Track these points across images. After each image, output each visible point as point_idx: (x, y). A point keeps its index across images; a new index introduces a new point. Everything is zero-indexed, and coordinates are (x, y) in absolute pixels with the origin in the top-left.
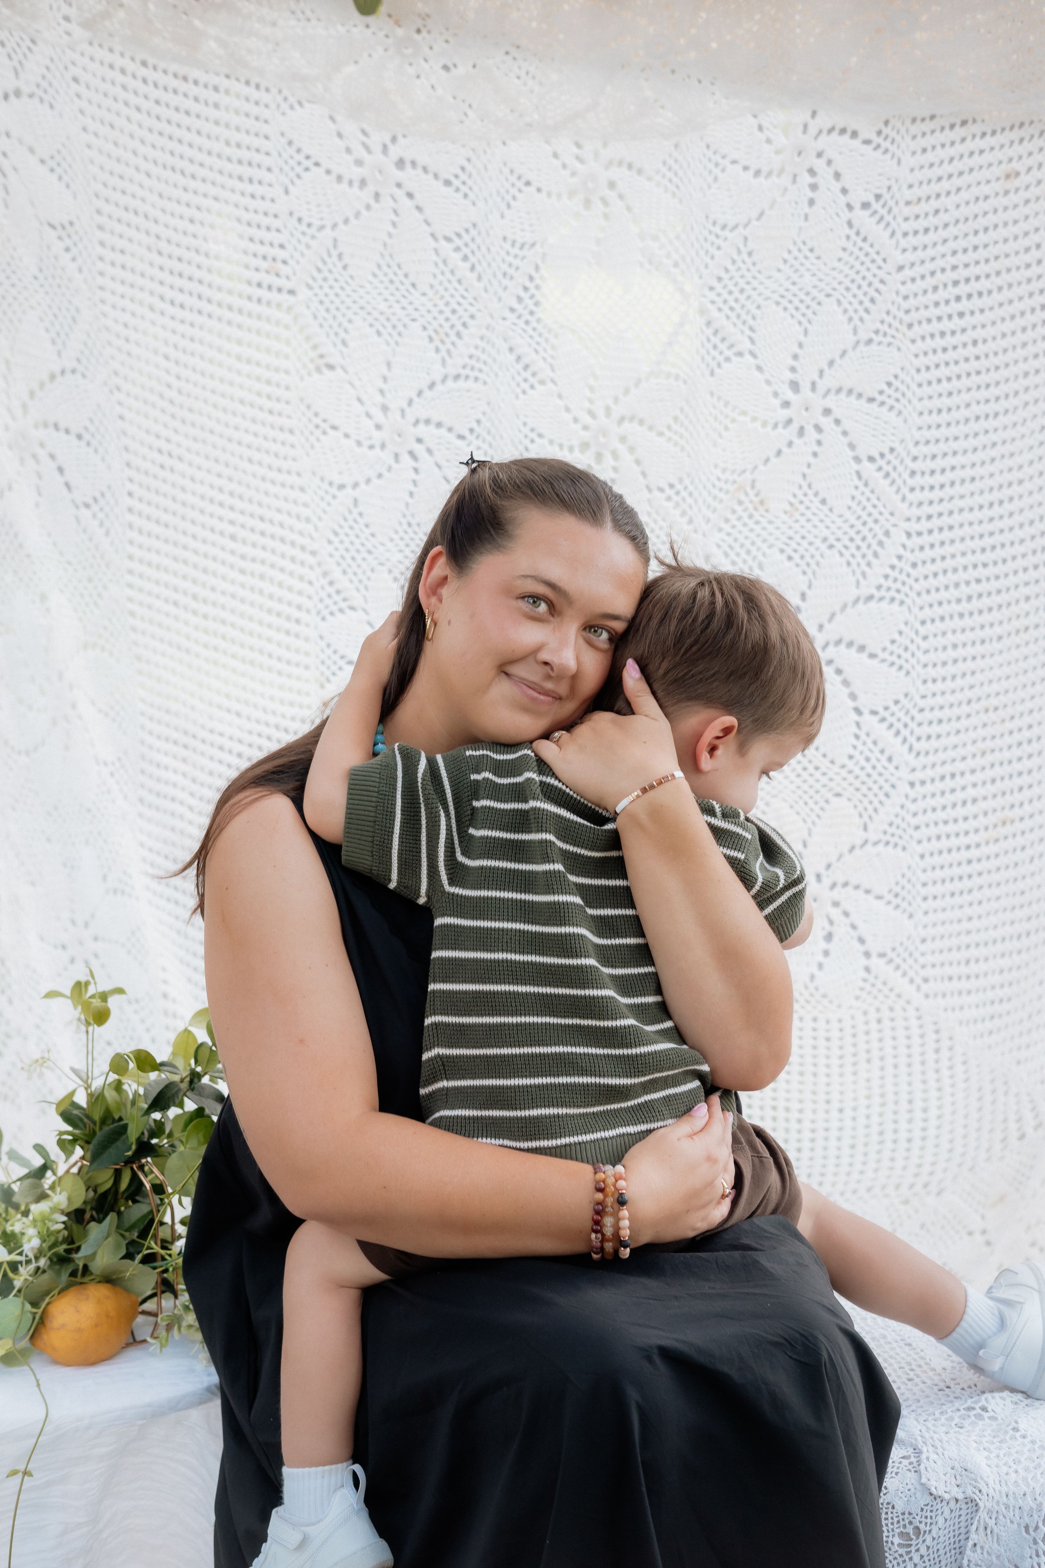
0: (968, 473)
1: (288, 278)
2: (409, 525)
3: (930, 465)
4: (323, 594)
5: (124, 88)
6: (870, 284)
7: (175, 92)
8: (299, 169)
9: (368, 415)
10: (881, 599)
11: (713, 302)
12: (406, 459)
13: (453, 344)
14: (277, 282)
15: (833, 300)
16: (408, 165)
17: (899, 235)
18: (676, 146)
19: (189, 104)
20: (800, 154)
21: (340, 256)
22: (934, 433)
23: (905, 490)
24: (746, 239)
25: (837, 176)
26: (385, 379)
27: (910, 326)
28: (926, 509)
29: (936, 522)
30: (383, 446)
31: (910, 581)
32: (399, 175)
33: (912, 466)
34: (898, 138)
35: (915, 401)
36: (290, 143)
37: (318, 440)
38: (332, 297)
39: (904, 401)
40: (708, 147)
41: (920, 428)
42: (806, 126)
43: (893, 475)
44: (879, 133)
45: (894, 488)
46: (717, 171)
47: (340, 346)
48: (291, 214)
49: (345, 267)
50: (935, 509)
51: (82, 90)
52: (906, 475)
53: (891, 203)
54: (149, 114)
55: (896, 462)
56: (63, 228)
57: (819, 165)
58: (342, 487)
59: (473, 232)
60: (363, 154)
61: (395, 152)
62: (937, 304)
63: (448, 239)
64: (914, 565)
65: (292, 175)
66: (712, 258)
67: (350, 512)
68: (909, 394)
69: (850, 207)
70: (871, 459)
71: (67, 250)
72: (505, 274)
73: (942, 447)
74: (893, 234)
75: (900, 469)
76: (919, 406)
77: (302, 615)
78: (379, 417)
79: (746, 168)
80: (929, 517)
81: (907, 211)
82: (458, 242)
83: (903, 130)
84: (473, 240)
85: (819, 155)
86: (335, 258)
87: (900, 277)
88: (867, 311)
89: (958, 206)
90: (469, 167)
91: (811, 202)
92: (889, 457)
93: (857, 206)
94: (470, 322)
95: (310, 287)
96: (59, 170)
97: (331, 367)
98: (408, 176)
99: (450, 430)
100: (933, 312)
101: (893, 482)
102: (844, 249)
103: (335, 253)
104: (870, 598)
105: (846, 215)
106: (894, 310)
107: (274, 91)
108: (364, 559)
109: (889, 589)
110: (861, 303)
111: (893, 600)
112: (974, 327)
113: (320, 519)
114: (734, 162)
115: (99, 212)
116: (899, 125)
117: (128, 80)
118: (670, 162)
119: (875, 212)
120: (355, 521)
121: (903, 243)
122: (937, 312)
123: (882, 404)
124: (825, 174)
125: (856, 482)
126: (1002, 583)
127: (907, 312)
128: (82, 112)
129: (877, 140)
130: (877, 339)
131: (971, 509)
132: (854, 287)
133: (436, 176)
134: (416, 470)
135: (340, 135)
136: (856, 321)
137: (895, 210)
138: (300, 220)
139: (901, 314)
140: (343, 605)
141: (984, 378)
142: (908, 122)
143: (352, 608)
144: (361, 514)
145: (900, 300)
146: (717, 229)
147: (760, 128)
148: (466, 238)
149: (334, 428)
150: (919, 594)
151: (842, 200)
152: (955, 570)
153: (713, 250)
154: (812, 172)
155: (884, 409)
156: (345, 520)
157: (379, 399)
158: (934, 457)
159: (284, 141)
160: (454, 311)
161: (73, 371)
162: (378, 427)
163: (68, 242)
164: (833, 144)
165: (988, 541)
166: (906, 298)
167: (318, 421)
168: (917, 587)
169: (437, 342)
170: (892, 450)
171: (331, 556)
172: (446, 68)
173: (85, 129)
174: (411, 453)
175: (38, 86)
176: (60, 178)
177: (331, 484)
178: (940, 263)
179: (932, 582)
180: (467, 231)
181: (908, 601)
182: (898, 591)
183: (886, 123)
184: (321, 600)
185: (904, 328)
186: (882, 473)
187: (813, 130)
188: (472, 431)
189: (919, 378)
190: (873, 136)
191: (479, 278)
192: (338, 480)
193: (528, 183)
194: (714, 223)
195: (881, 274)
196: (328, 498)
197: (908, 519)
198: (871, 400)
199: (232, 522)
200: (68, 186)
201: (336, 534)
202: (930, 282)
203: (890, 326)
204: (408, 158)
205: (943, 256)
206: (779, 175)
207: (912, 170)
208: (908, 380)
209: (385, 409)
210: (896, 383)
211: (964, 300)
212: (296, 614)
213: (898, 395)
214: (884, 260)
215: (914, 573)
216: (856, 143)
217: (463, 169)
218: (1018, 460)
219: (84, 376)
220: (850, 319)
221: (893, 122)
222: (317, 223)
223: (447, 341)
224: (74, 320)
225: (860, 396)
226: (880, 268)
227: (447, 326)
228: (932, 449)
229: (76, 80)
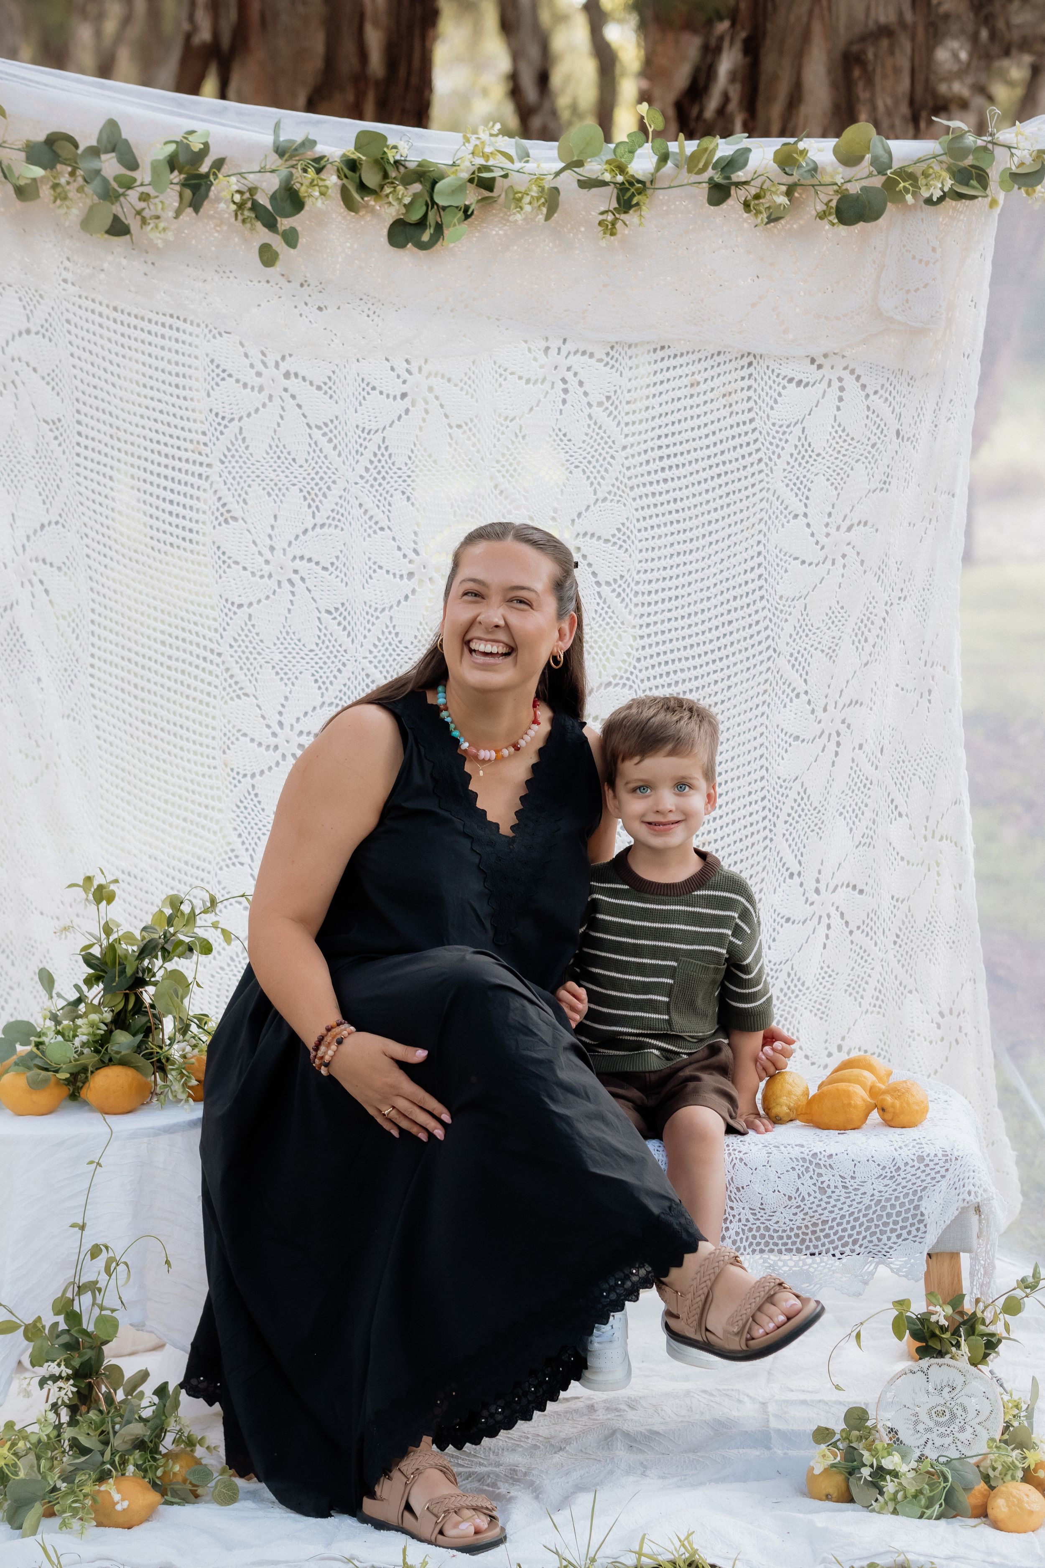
0: (673, 593)
1: (207, 455)
2: (288, 633)
3: (647, 587)
4: (226, 685)
5: (101, 326)
6: (604, 459)
7: (135, 328)
8: (218, 380)
9: (260, 553)
10: (617, 685)
11: (499, 471)
12: (286, 585)
13: (320, 501)
14: (199, 459)
15: (580, 470)
16: (292, 376)
17: (622, 425)
18: (474, 363)
19: (145, 336)
20: (556, 368)
21: (244, 440)
22: (650, 565)
23: (631, 606)
24: (521, 427)
25: (581, 383)
26: (272, 527)
27: (632, 488)
28: (646, 620)
29: (653, 629)
30: (270, 576)
31: (636, 672)
32: (287, 383)
33: (635, 588)
34: (620, 358)
35: (636, 542)
36: (212, 361)
37: (225, 572)
38: (237, 469)
39: (629, 542)
40: (495, 363)
41: (640, 561)
42: (559, 349)
43: (623, 595)
44: (608, 354)
45: (624, 605)
46: (501, 380)
47: (242, 503)
48: (211, 410)
49: (247, 448)
50: (652, 619)
51: (72, 328)
52: (631, 595)
53: (617, 402)
54: (116, 343)
55: (625, 586)
56: (54, 423)
57: (569, 376)
58: (240, 606)
59: (336, 422)
60: (261, 367)
61: (284, 367)
62: (649, 473)
63: (319, 427)
64: (639, 660)
65: (213, 383)
66: (499, 440)
67: (246, 624)
68: (632, 537)
69: (590, 405)
70: (608, 583)
71: (56, 438)
72: (357, 452)
73: (656, 574)
74: (619, 424)
75: (628, 590)
76: (640, 546)
77: (210, 700)
78: (268, 555)
79: (520, 378)
80: (648, 625)
81: (627, 408)
82: (325, 429)
83: (623, 354)
84: (336, 428)
85: (569, 369)
86: (240, 441)
87: (624, 454)
88: (603, 478)
89: (661, 405)
90: (334, 377)
91: (564, 401)
92: (620, 582)
93: (595, 404)
94: (333, 486)
95: (222, 462)
96: (53, 384)
97: (235, 519)
98: (293, 384)
99: (317, 563)
100: (647, 479)
101: (623, 599)
102: (587, 434)
103: (240, 438)
104: (609, 684)
105: (587, 410)
106: (621, 478)
107: (203, 326)
108: (255, 659)
109: (622, 678)
110: (599, 472)
111: (624, 685)
112: (674, 490)
113: (224, 630)
114: (512, 373)
115: (78, 412)
116: (620, 349)
117: (103, 321)
118: (470, 373)
119: (607, 409)
120: (250, 631)
121: (626, 430)
122: (649, 479)
123: (615, 543)
124: (573, 382)
125: (598, 600)
126: (699, 672)
127: (630, 478)
128: (70, 343)
129: (606, 359)
130: (610, 497)
131: (676, 619)
132: (593, 461)
133: (311, 383)
134: (293, 593)
135: (246, 356)
136: (596, 485)
137: (620, 408)
138: (217, 415)
139: (625, 480)
140: (240, 693)
141: (682, 526)
142: (626, 348)
143: (246, 695)
144: (253, 626)
145: (624, 470)
146: (501, 420)
147: (530, 350)
148: (331, 426)
149: (236, 563)
150: (642, 681)
151: (585, 400)
152: (667, 663)
153: (499, 435)
154: (564, 381)
155: (616, 547)
156: (243, 630)
157: (268, 542)
158: (650, 581)
159: (208, 360)
160: (322, 478)
161: (57, 523)
162: (267, 562)
163: (57, 433)
164: (576, 361)
165: (688, 642)
166: (628, 468)
167: (223, 558)
168: (641, 676)
169: (309, 501)
170: (622, 577)
171: (232, 656)
172: (320, 309)
173: (72, 355)
174: (290, 581)
175: (42, 326)
176: (53, 389)
177: (233, 604)
178: (650, 444)
179: (651, 672)
180: (332, 421)
181: (635, 686)
182: (628, 679)
183: (612, 348)
184: (224, 689)
185: (627, 490)
186: (616, 594)
187: (564, 352)
188: (332, 564)
189: (638, 526)
190: (604, 357)
191: (339, 455)
192: (237, 601)
193: (374, 388)
194: (500, 416)
195: (611, 451)
196: (231, 614)
197: (634, 627)
198: (607, 541)
199: (163, 632)
200: (58, 394)
201: (236, 640)
202: (644, 457)
203: (618, 488)
204: (292, 371)
205: (652, 439)
206: (542, 383)
207: (630, 380)
208: (631, 527)
209: (272, 549)
210: (624, 529)
211: (667, 470)
212: (206, 699)
213: (625, 538)
214: (613, 442)
215: (638, 666)
216: (593, 361)
217: (330, 378)
218: (706, 583)
219: (64, 526)
220: (592, 484)
221: (616, 347)
222: (229, 417)
223: (317, 500)
224: (58, 486)
225: (599, 538)
226: (610, 447)
227: (317, 488)
228: (649, 576)
229: (68, 321)
